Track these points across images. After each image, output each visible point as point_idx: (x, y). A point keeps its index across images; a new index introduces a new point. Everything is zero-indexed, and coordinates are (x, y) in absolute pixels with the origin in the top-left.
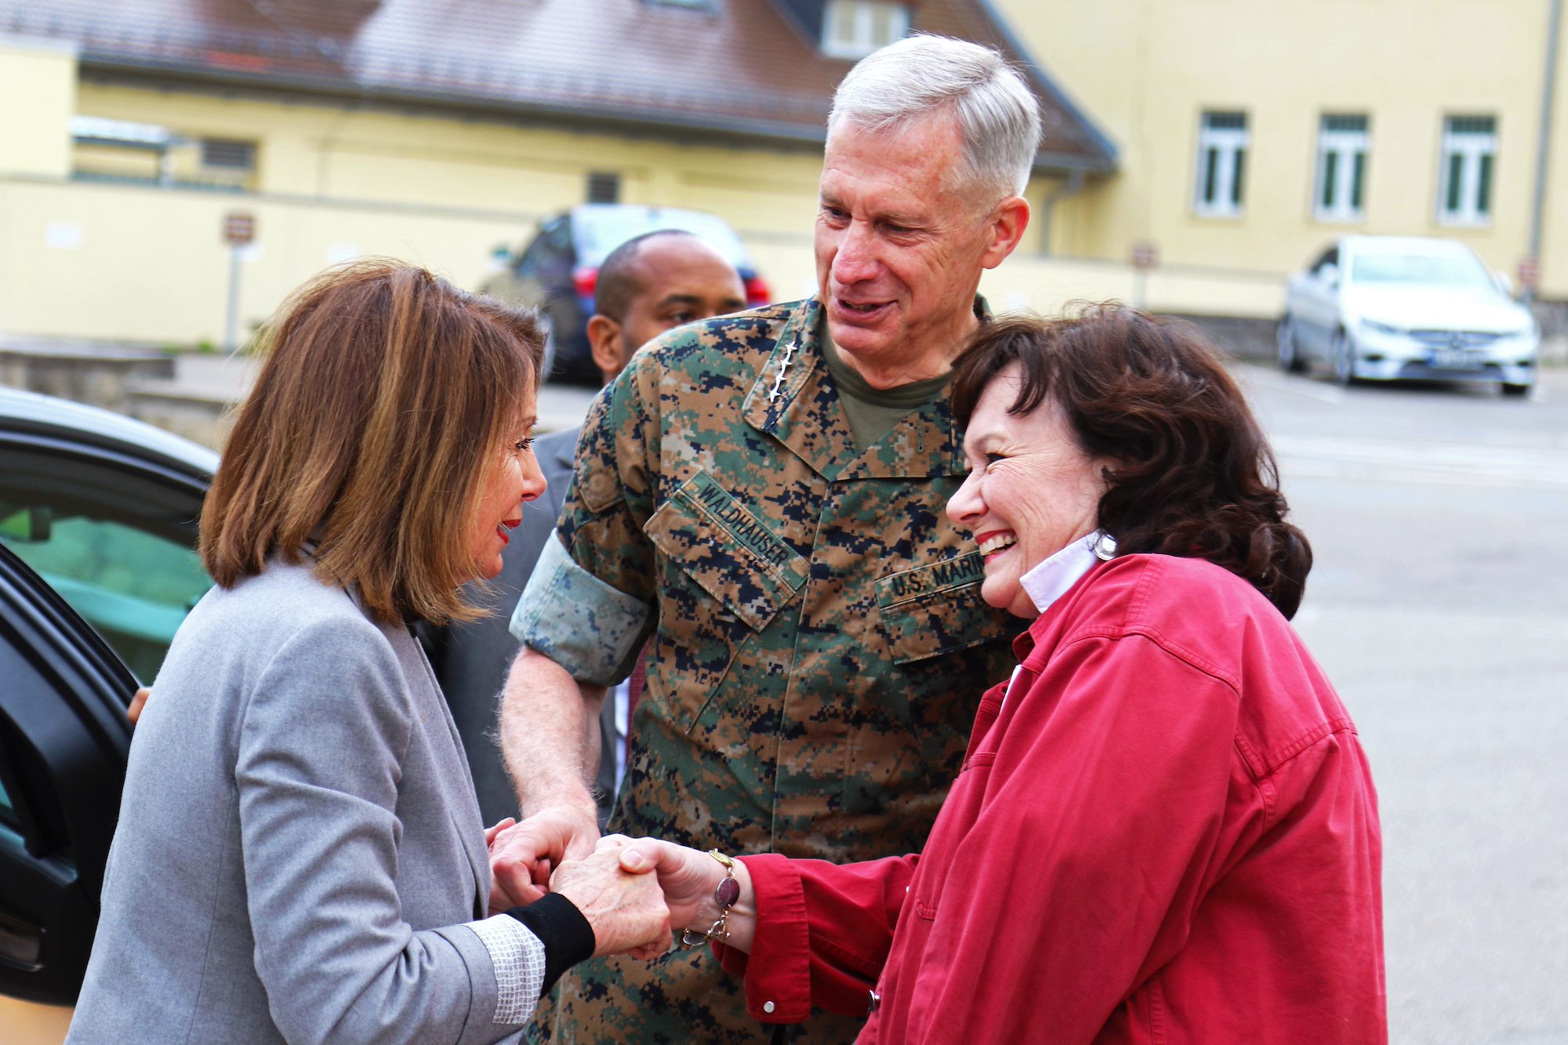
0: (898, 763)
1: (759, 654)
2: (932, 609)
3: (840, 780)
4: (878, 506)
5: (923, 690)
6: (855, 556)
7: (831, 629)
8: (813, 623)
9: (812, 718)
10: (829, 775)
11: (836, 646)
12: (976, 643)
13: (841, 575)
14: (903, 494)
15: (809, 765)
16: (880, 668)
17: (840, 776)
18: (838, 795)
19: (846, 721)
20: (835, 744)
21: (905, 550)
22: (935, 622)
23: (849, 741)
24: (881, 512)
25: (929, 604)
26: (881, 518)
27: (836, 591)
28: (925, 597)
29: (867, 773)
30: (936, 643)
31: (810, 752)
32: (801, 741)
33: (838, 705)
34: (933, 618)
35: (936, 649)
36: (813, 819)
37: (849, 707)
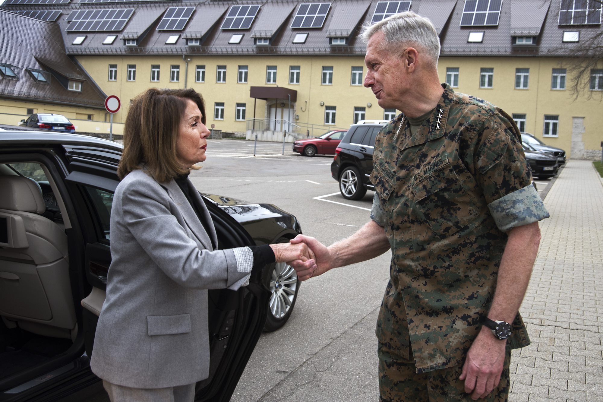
0: (427, 233)
1: (389, 207)
2: (424, 183)
3: (411, 241)
4: (412, 155)
5: (426, 209)
6: (407, 172)
7: (403, 195)
8: (399, 195)
9: (400, 223)
10: (408, 240)
11: (403, 200)
12: (436, 191)
13: (404, 178)
14: (419, 150)
15: (402, 238)
16: (413, 205)
17: (411, 240)
18: (412, 246)
19: (409, 223)
20: (409, 230)
21: (418, 167)
22: (425, 187)
23: (412, 229)
24: (413, 157)
25: (423, 182)
26: (414, 159)
27: (404, 184)
28: (422, 180)
29: (418, 238)
30: (425, 193)
31: (403, 234)
32: (400, 231)
33: (406, 218)
34: (424, 186)
35: (425, 195)
36: (405, 254)
37: (409, 218)
